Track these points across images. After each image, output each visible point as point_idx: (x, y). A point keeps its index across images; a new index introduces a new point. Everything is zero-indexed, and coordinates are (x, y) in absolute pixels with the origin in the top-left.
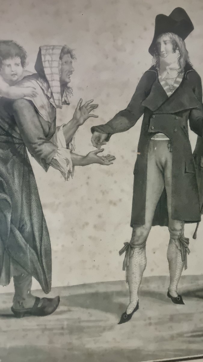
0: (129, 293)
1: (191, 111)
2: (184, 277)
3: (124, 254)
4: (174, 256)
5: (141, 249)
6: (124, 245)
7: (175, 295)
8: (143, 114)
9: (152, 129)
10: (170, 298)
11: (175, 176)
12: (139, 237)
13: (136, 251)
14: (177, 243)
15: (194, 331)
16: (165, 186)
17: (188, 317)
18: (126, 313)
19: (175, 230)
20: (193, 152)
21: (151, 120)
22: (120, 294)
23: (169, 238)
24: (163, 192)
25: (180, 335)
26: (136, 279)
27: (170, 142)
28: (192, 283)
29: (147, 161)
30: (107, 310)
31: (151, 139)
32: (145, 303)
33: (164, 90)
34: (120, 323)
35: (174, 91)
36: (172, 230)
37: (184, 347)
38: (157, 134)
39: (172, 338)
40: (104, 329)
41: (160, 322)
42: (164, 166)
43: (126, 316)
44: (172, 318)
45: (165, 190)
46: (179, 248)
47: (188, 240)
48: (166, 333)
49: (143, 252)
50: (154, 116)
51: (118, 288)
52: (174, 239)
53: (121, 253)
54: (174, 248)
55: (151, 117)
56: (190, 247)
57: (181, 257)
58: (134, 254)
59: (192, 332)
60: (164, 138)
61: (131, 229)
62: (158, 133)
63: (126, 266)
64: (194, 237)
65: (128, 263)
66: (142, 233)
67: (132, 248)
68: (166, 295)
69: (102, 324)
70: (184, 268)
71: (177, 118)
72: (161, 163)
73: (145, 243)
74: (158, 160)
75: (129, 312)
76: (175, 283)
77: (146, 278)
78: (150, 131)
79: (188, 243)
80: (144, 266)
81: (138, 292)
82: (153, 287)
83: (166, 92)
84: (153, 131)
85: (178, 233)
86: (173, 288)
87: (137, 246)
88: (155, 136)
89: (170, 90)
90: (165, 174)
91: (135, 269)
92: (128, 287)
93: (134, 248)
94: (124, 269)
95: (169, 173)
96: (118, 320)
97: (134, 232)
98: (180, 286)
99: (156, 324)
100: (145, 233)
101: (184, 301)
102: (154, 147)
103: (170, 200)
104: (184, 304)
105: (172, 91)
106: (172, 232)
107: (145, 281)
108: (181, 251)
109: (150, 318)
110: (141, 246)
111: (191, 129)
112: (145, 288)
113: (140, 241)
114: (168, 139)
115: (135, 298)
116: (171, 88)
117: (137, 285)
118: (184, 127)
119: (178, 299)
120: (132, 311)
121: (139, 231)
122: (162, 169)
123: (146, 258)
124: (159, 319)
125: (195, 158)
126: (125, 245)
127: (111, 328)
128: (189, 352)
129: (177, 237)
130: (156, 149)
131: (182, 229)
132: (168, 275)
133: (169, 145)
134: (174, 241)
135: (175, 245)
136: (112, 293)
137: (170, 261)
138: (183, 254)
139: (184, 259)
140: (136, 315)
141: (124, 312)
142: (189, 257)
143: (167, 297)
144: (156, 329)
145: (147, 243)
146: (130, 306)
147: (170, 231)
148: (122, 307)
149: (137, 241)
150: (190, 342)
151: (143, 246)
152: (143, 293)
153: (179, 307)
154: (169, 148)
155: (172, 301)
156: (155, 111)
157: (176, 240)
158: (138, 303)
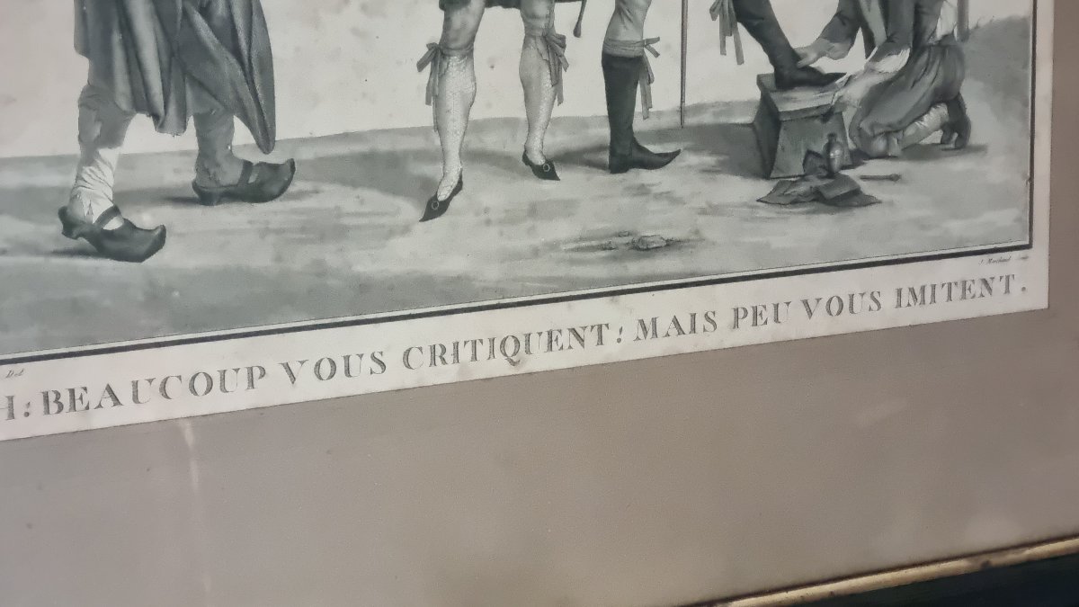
0: (442, 156)
2: (558, 121)
3: (428, 68)
4: (534, 74)
5: (463, 57)
6: (427, 50)
7: (539, 161)
10: (529, 167)
12: (458, 31)
13: (454, 62)
14: (541, 47)
15: (581, 239)
17: (567, 208)
18: (436, 197)
19: (534, 16)
22: (423, 156)
23: (523, 35)
25: (554, 246)
26: (455, 123)
28: (574, 133)
30: (394, 190)
32: (474, 177)
34: (425, 219)
36: (529, 17)
37: (562, 271)
39: (536, 252)
40: (391, 233)
41: (510, 219)
43: (435, 205)
44: (534, 211)
46: (545, 57)
47: (563, 38)
48: (522, 243)
49: (469, 66)
51: (417, 143)
52: (534, 37)
53: (421, 66)
56: (567, 54)
57: (549, 76)
58: (450, 68)
59: (576, 241)
63: (434, 95)
64: (577, 33)
65: (437, 89)
66: (464, 25)
67: (444, 56)
68: (520, 159)
69: (384, 220)
70: (556, 101)
73: (473, 45)
75: (442, 196)
76: (538, 133)
77: (475, 122)
79: (563, 46)
80: (471, 96)
81: (460, 154)
82: (492, 142)
85: (542, 24)
86: (536, 145)
87: (454, 52)
91: (453, 105)
92: (438, 142)
93: (449, 56)
94: (428, 102)
96: (420, 214)
97: (447, 20)
98: (549, 140)
99: (501, 222)
100: (471, 22)
101: (558, 174)
104: (558, 179)
106: (530, 21)
107: (473, 127)
108: (548, 62)
109: (486, 210)
110: (464, 51)
112: (474, 143)
113: (462, 42)
115: (455, 166)
117: (459, 138)
119: (546, 167)
120: (448, 195)
121: (458, 18)
123: (474, 79)
124: (507, 211)
126: (430, 50)
127: (406, 230)
128: (574, 283)
129: (540, 33)
131: (550, 16)
132: (523, 115)
134: (533, 41)
135: (535, 51)
136: (406, 154)
137: (526, 84)
138: (552, 67)
139: (557, 82)
140: (457, 202)
141: (433, 195)
142: (565, 75)
143: (522, 164)
144: (501, 234)
145: (476, 44)
146: (443, 184)
147: (524, 20)
148: (429, 185)
149: (456, 40)
150: (573, 262)
151: (468, 51)
152: (473, 156)
153: (548, 185)
155: (532, 173)
157: (539, 41)
158: (461, 177)
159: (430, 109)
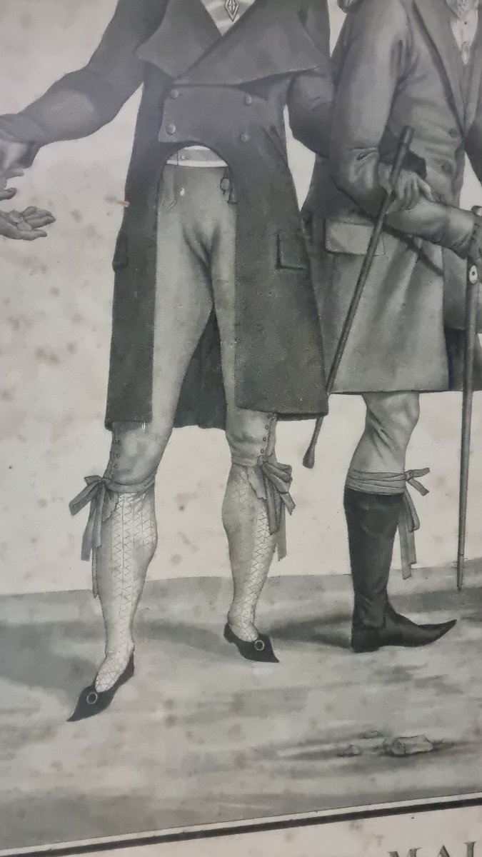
0: (104, 629)
1: (293, 82)
2: (278, 581)
3: (86, 510)
4: (244, 517)
5: (139, 494)
6: (85, 485)
7: (248, 635)
8: (142, 85)
9: (170, 132)
10: (233, 645)
11: (244, 278)
12: (134, 460)
13: (124, 500)
14: (255, 481)
15: (310, 742)
16: (213, 307)
17: (290, 699)
18: (93, 688)
19: (246, 439)
20: (300, 206)
21: (167, 102)
22: (72, 630)
23: (229, 465)
24: (207, 326)
25: (266, 753)
26: (124, 584)
27: (228, 173)
28: (301, 598)
29: (155, 228)
30: (32, 679)
31: (169, 162)
32: (150, 658)
33: (206, 13)
34: (73, 718)
35: (238, 18)
36: (238, 441)
37: (279, 786)
38: (186, 148)
39: (240, 762)
40: (24, 737)
41: (203, 715)
42: (210, 245)
43: (93, 698)
44: (239, 705)
45: (213, 319)
46: (261, 494)
47: (287, 469)
48: (220, 747)
49: (148, 507)
50: (176, 93)
51: (68, 613)
52: (246, 468)
53: (75, 507)
54: (243, 494)
55: (166, 94)
56: (293, 490)
57: (266, 521)
58: (119, 510)
59: (300, 745)
60: (208, 159)
61: (109, 435)
62: (188, 146)
63: (94, 547)
64: (308, 461)
65: (99, 538)
66: (142, 449)
67: (110, 493)
68: (222, 633)
69: (19, 721)
70: (276, 556)
71: (250, 100)
72: (199, 236)
73: (154, 477)
74: (189, 227)
75: (103, 685)
76: (248, 599)
77: (156, 583)
78: (164, 137)
79: (288, 480)
80: (150, 547)
81: (131, 626)
82: (179, 610)
83: (214, 18)
84: (174, 139)
85: (257, 449)
86: (244, 614)
87: (126, 487)
88: (181, 153)
89: (225, 12)
90: (213, 271)
92: (98, 610)
93: (118, 493)
94: (85, 557)
95: (225, 268)
96: (68, 711)
98: (263, 608)
99: (189, 721)
100: (152, 449)
101: (277, 653)
102: (177, 189)
103: (229, 348)
104: (277, 661)
105: (232, 17)
106: (237, 445)
107: (150, 591)
108: (265, 502)
109: (169, 704)
110: (140, 487)
111: (297, 135)
112: (153, 612)
113: (139, 471)
114: (222, 164)
115: (122, 644)
116: (230, 7)
117: (130, 606)
118: (273, 129)
119: (260, 645)
120: (113, 683)
121: (132, 442)
122: (203, 257)
123: (155, 525)
124: (200, 705)
125: (308, 222)
126: (89, 485)
127: (47, 732)
128: (293, 802)
129: (254, 462)
130: (182, 193)
131: (269, 438)
132: (226, 573)
133: (227, 182)
134: (243, 473)
135: (247, 486)
136: (49, 628)
137: (232, 532)
138: (272, 511)
139: (277, 527)
140: (126, 691)
141: (90, 684)
142: (290, 521)
143: (224, 641)
144: (189, 735)
145: (159, 477)
146: (105, 669)
147: (230, 444)
148: (80, 667)
149: (129, 471)
150: (294, 774)
151: (147, 488)
152: (148, 630)
153: (261, 669)
154: (224, 191)
155: (238, 654)
156: (179, 77)
157: (251, 471)
158: (132, 658)
159: (88, 566)
